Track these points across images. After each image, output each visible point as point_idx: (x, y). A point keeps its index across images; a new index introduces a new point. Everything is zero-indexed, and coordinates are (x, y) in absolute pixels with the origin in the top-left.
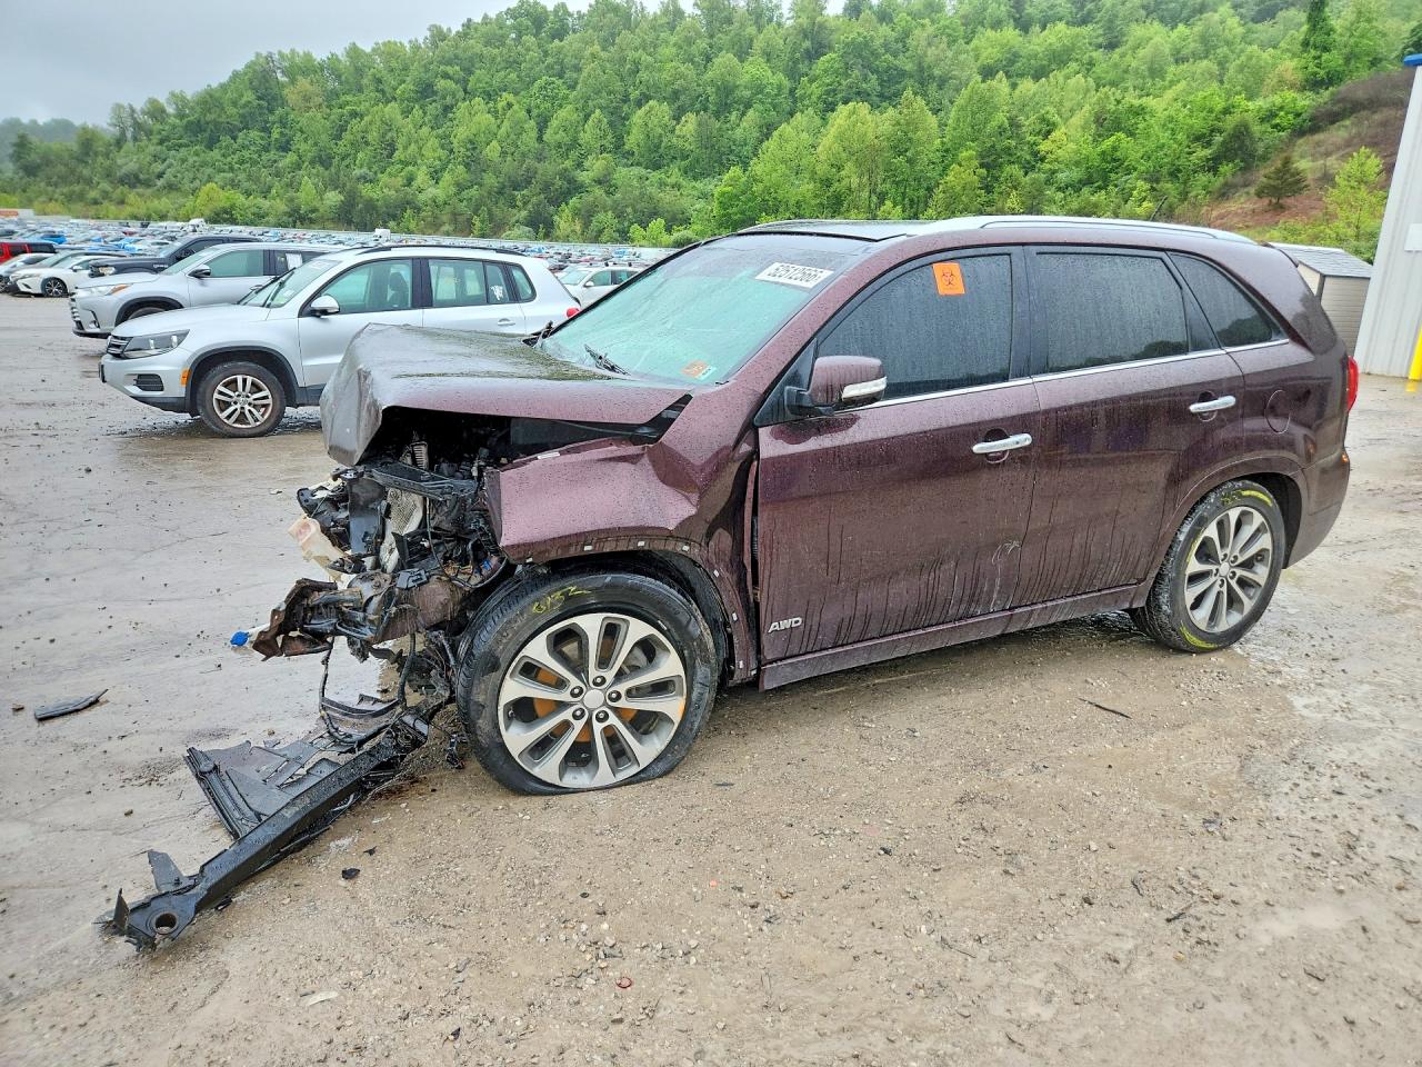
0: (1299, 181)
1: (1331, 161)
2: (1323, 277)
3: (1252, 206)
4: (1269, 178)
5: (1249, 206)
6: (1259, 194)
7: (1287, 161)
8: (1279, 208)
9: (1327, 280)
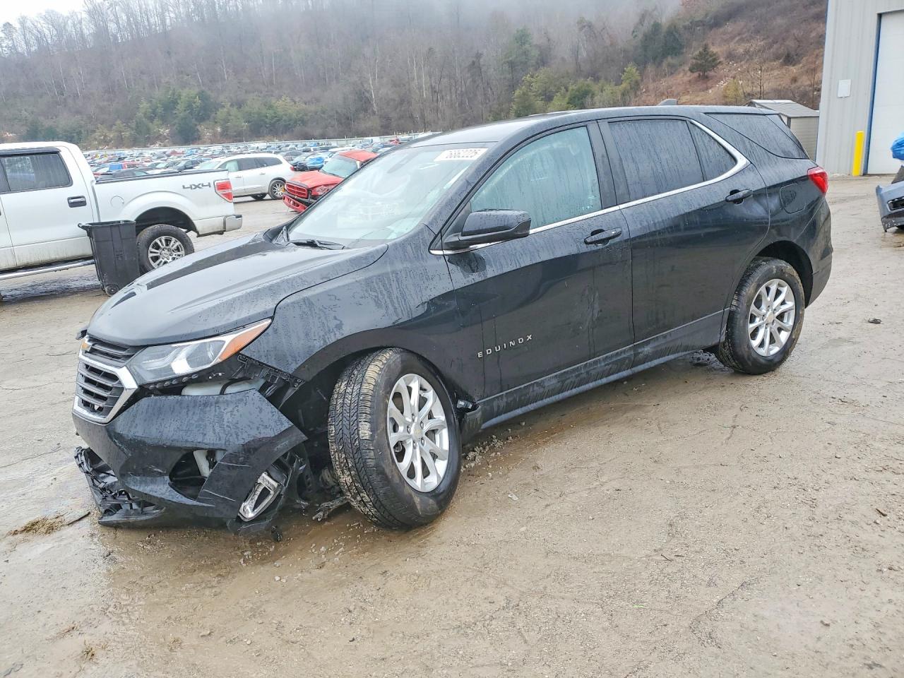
0: (714, 60)
1: (732, 45)
2: (789, 119)
3: (689, 79)
4: (696, 59)
5: (686, 79)
6: (691, 70)
7: (706, 48)
8: (705, 78)
9: (792, 120)
